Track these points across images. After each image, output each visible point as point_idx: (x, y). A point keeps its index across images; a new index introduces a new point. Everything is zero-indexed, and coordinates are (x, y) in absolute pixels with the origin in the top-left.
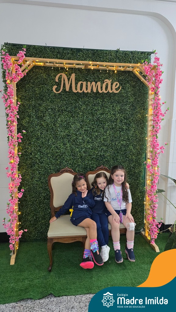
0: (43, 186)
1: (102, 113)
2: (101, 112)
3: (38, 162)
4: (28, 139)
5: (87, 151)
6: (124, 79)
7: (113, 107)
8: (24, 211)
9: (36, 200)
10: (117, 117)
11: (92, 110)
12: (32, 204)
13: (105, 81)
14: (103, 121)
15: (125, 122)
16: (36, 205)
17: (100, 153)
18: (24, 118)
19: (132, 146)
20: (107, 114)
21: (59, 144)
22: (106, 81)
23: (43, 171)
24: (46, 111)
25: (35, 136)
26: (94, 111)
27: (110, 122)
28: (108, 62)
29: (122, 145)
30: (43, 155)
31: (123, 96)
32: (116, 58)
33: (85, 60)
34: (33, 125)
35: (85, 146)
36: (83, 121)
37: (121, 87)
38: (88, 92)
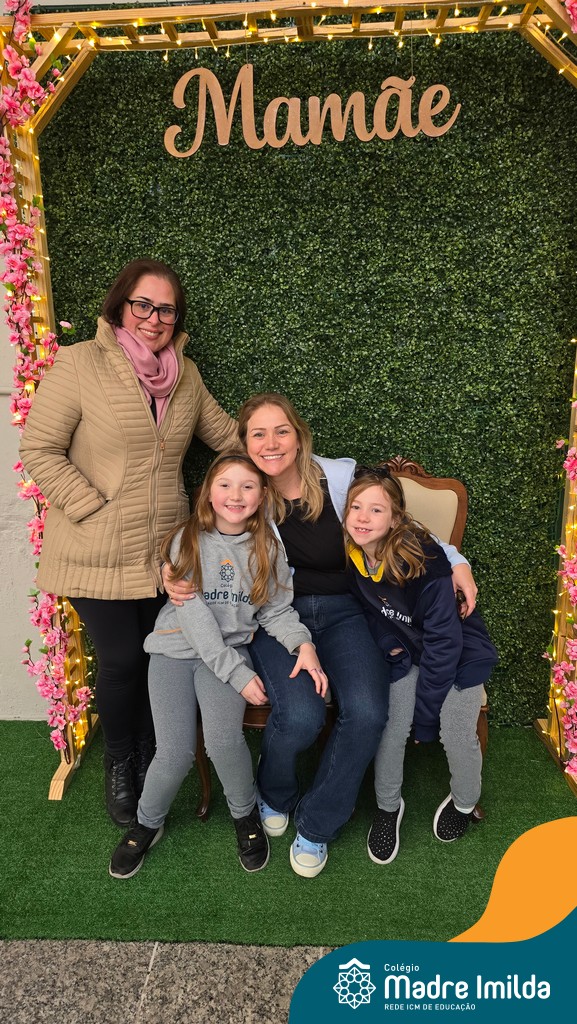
22: (389, 87)
37: (459, 106)
38: (309, 143)
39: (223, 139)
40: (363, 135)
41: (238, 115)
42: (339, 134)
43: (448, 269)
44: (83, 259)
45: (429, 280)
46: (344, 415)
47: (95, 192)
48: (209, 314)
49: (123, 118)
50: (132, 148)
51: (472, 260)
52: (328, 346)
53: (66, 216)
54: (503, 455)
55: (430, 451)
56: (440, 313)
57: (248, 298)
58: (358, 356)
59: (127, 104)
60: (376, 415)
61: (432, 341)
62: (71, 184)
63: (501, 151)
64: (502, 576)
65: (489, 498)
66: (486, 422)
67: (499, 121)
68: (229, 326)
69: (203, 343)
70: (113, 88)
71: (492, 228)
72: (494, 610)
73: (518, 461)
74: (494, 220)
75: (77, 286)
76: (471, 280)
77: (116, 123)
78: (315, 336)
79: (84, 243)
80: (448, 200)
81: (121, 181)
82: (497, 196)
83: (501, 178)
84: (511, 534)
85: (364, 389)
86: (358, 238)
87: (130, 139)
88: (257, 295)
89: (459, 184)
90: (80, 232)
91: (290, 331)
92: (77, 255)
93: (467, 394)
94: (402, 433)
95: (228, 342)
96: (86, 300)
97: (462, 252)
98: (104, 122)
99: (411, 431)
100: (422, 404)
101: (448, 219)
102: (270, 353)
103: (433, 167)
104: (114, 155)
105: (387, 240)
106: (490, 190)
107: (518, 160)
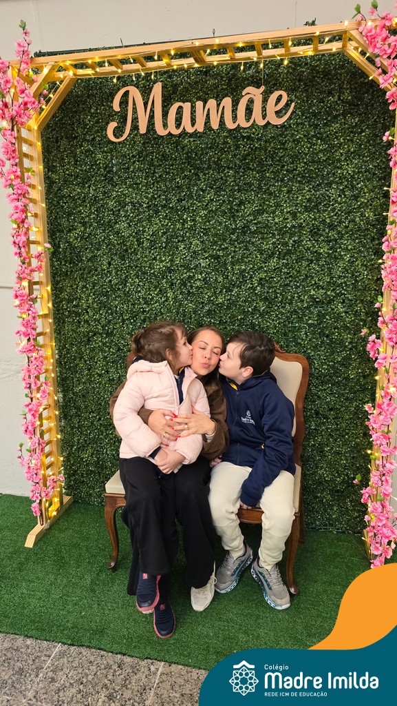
13: (243, 94)
22: (249, 93)
38: (196, 130)
39: (143, 129)
40: (230, 125)
41: (152, 113)
42: (215, 125)
43: (300, 212)
44: (69, 205)
45: (287, 219)
46: (229, 308)
47: (76, 164)
48: (143, 241)
49: (94, 119)
50: (99, 136)
51: (317, 205)
52: (219, 262)
53: (59, 179)
54: (336, 339)
55: (285, 334)
56: (293, 241)
57: (168, 230)
58: (239, 269)
59: (97, 109)
60: (250, 309)
61: (287, 260)
62: (63, 159)
63: (336, 132)
64: (337, 425)
65: (327, 369)
66: (324, 316)
67: (334, 113)
68: (156, 248)
69: (139, 259)
70: (88, 100)
71: (329, 185)
72: (332, 449)
73: (347, 344)
74: (331, 179)
75: (64, 222)
76: (315, 219)
77: (90, 121)
78: (210, 256)
79: (69, 196)
80: (299, 166)
81: (92, 157)
82: (333, 163)
83: (336, 151)
84: (343, 395)
85: (243, 291)
86: (238, 192)
87: (98, 131)
88: (173, 229)
89: (306, 155)
90: (67, 189)
91: (194, 252)
92: (65, 203)
93: (311, 296)
94: (267, 321)
95: (155, 259)
96: (70, 231)
97: (309, 200)
98: (83, 121)
99: (273, 320)
100: (281, 302)
101: (299, 179)
102: (181, 266)
103: (288, 144)
104: (88, 141)
105: (258, 193)
106: (328, 158)
107: (348, 138)
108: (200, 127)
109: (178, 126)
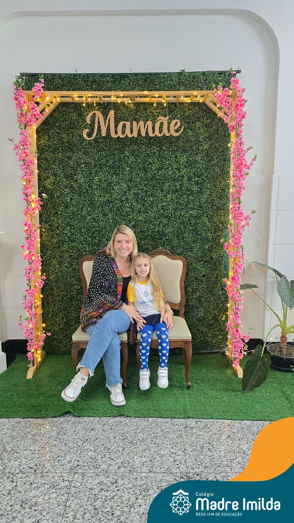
0: (75, 275)
1: (160, 167)
2: (157, 166)
3: (68, 240)
4: (54, 207)
5: (138, 225)
6: (193, 115)
7: (176, 157)
8: (51, 310)
9: (67, 295)
10: (183, 173)
11: (144, 163)
12: (60, 300)
13: (158, 120)
14: (161, 180)
15: (197, 181)
16: (67, 302)
17: (157, 228)
18: (48, 178)
19: (207, 217)
20: (168, 168)
21: (97, 214)
22: (161, 120)
23: (76, 253)
24: (77, 167)
25: (63, 203)
26: (148, 165)
27: (171, 181)
28: (168, 91)
29: (192, 215)
30: (74, 229)
31: (191, 141)
32: (179, 85)
33: (133, 89)
34: (60, 188)
35: (135, 218)
36: (131, 180)
37: (183, 127)
38: (133, 136)
39: (104, 134)
40: (151, 135)
41: (109, 125)
42: (143, 134)
108: (135, 134)
109: (123, 133)
